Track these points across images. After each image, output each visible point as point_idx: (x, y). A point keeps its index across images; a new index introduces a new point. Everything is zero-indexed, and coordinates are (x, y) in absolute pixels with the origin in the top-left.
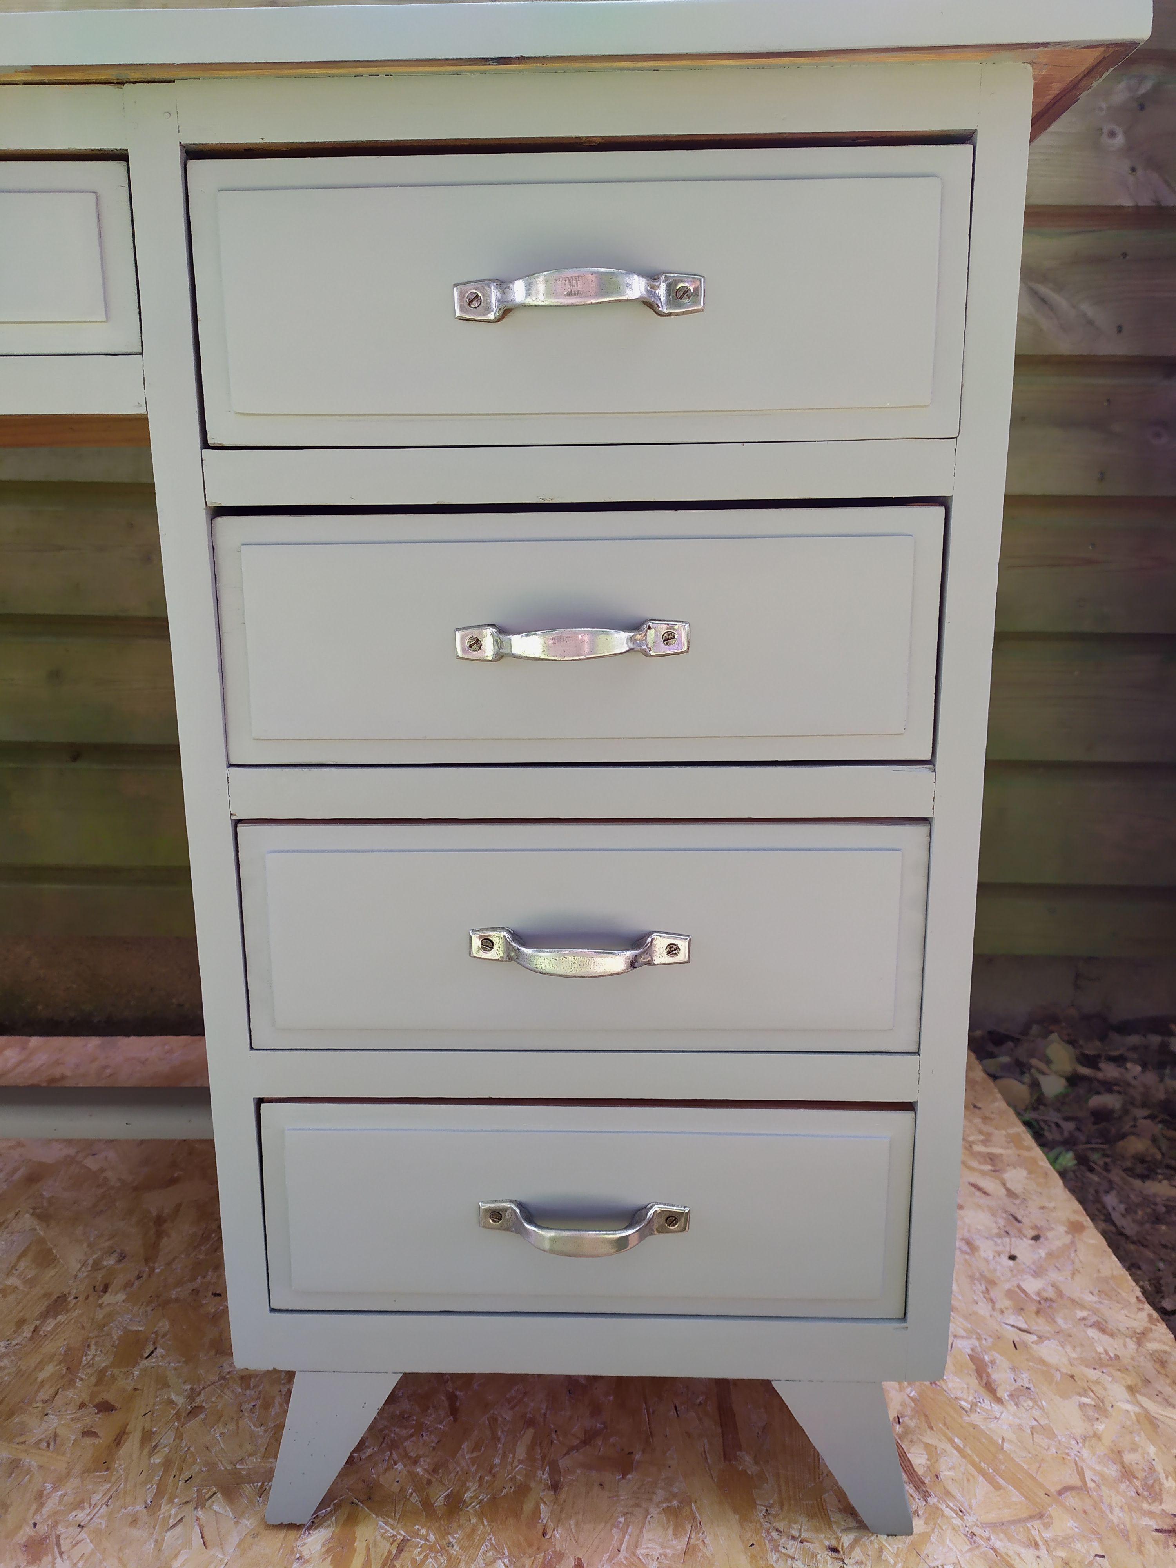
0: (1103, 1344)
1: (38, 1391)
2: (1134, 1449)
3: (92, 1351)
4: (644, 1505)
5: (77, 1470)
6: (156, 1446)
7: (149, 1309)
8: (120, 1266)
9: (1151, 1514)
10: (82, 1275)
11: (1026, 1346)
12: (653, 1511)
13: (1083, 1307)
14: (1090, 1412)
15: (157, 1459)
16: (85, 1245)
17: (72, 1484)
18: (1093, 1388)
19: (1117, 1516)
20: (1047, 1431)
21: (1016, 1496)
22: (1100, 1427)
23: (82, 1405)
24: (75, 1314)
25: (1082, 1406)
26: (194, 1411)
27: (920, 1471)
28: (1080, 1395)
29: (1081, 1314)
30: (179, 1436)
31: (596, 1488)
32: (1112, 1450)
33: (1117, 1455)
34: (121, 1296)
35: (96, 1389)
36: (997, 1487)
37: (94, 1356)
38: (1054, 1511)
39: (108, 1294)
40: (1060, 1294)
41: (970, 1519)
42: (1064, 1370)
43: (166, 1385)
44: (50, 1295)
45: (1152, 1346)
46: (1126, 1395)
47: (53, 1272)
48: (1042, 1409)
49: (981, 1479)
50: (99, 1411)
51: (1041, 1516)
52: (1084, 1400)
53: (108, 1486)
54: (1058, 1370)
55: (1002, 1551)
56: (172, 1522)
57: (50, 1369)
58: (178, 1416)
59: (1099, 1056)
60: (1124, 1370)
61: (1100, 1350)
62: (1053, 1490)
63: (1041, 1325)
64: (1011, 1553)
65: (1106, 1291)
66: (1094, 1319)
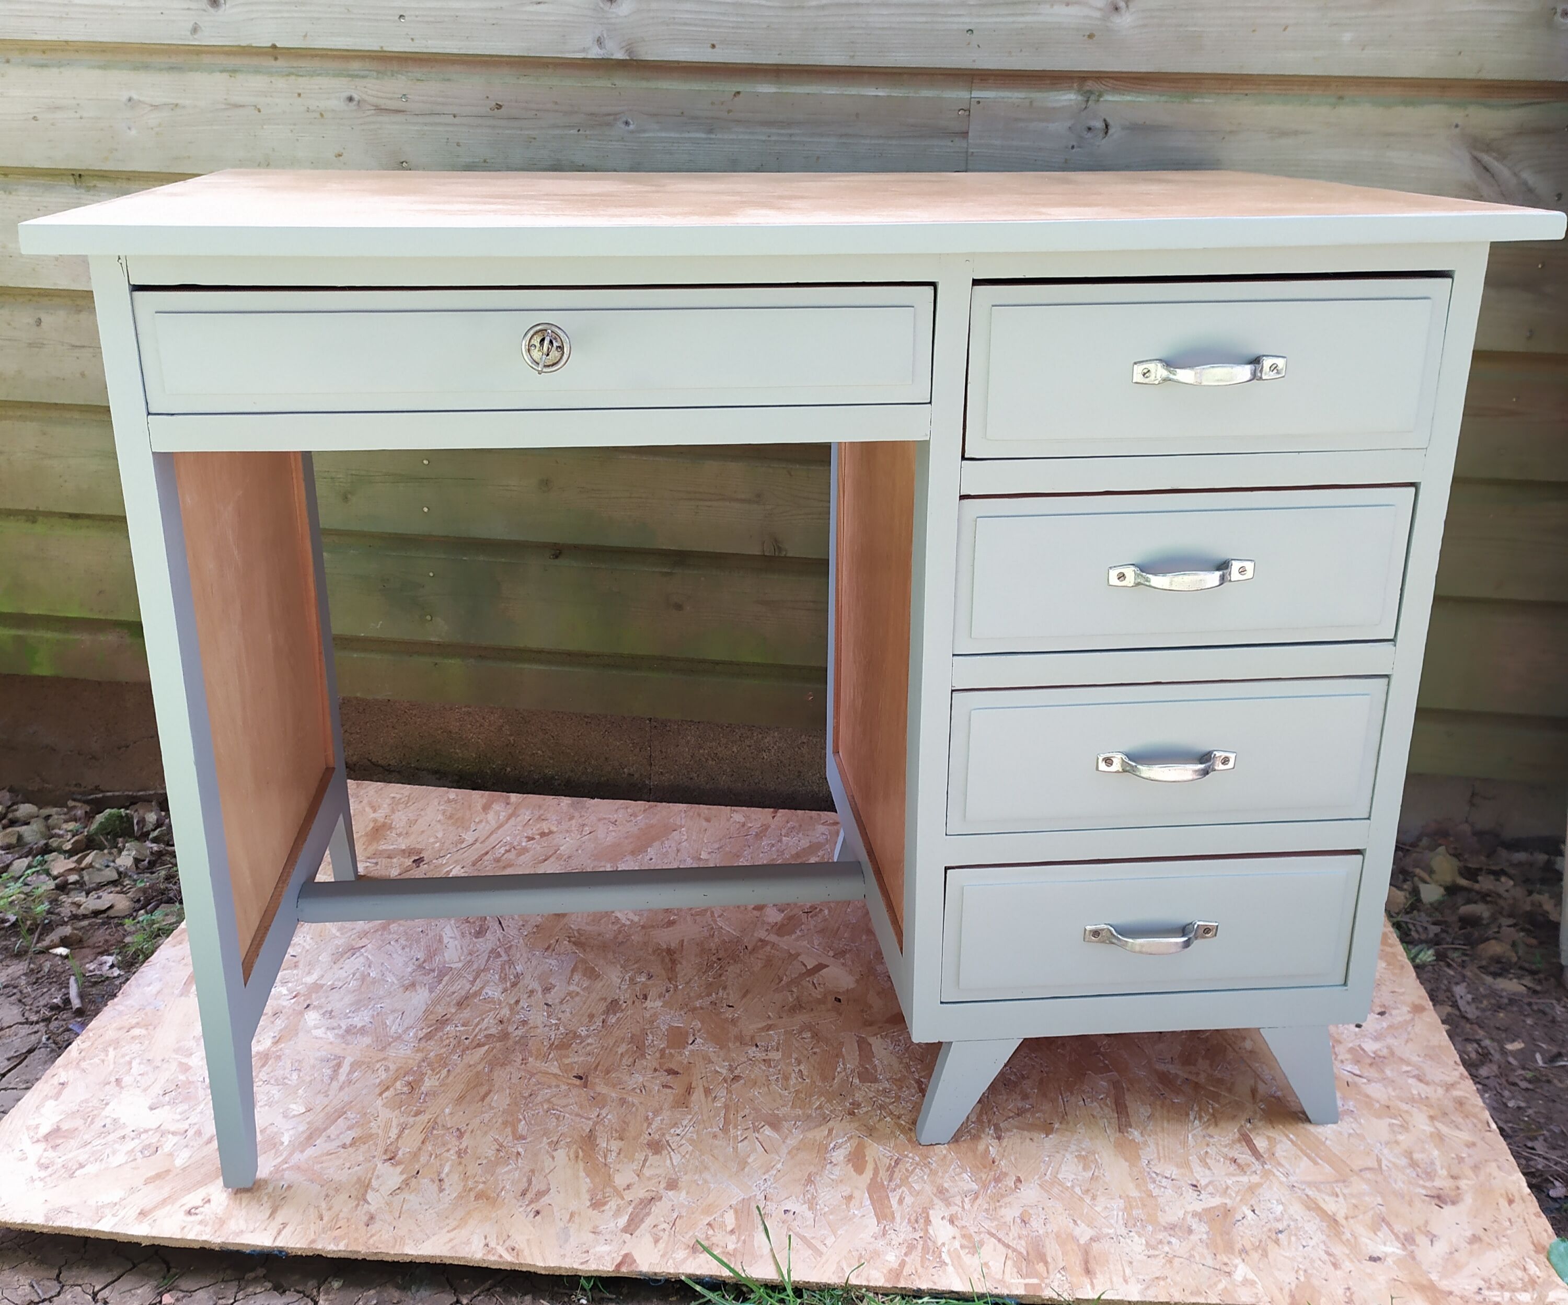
0: (1417, 1088)
1: (621, 1060)
2: (1423, 1150)
3: (650, 1037)
4: (1062, 1152)
5: (666, 1106)
6: (715, 1097)
7: (682, 1013)
8: (650, 982)
9: (1424, 1187)
10: (624, 987)
11: (1355, 1084)
12: (1068, 1156)
13: (1408, 1063)
14: (1396, 1129)
15: (718, 1104)
16: (619, 966)
17: (666, 1114)
18: (1403, 1115)
19: (1399, 1186)
20: (1361, 1137)
21: (1328, 1169)
22: (1401, 1138)
23: (655, 1070)
24: (629, 1013)
25: (1390, 1125)
26: (736, 1078)
27: (1261, 1151)
28: (1391, 1118)
29: (1405, 1068)
30: (729, 1091)
31: (1028, 1140)
32: (1406, 1151)
33: (1409, 1154)
34: (659, 1003)
35: (662, 1061)
36: (1316, 1163)
37: (653, 1041)
38: (1354, 1179)
39: (648, 1001)
40: (1392, 1053)
41: (1292, 1179)
42: (1382, 1103)
43: (710, 1062)
44: (605, 999)
45: (1456, 1093)
46: (1427, 1121)
47: (601, 984)
48: (1360, 1124)
49: (1305, 1158)
50: (669, 1074)
51: (1344, 1181)
52: (1394, 1121)
53: (690, 1117)
54: (1378, 1102)
55: (1312, 1197)
56: (740, 1139)
57: (622, 1048)
58: (725, 1080)
59: (1480, 869)
60: (1430, 1106)
61: (1415, 1092)
62: (1356, 1168)
63: (1372, 1073)
64: (1318, 1198)
65: (1431, 1054)
66: (1416, 1072)
